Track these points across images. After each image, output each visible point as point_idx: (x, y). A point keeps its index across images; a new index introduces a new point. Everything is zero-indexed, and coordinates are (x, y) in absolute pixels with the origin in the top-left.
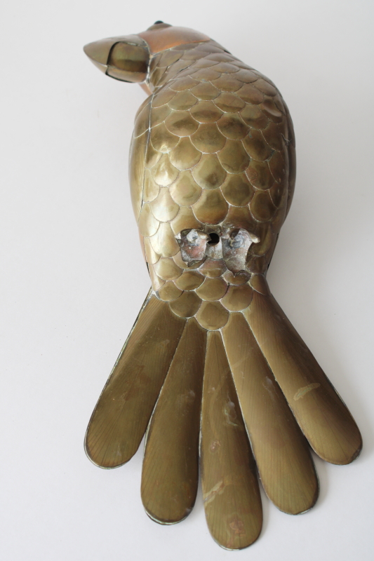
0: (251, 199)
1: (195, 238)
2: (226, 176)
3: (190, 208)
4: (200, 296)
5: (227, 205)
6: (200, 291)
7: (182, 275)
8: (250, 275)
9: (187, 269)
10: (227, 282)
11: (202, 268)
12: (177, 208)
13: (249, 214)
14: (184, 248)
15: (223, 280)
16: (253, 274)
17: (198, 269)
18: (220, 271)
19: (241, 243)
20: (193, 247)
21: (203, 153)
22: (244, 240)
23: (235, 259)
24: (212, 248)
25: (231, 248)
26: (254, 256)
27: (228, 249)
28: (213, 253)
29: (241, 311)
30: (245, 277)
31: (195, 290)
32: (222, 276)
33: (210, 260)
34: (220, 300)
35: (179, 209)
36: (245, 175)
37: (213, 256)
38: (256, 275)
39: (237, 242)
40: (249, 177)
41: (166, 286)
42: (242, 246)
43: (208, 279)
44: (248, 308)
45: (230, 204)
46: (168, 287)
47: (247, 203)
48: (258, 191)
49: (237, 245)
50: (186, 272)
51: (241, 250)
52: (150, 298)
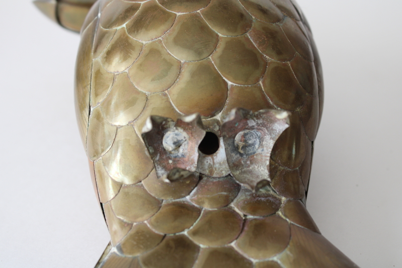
0: (264, 72)
1: (178, 145)
2: (218, 40)
3: (165, 95)
4: (196, 241)
5: (226, 84)
6: (195, 233)
7: (161, 210)
8: (280, 200)
9: (168, 200)
10: (241, 213)
11: (194, 195)
12: (144, 98)
13: (264, 96)
14: (160, 162)
15: (234, 211)
16: (284, 199)
17: (188, 198)
18: (227, 197)
19: (257, 146)
20: (176, 160)
21: (178, 14)
22: (261, 139)
23: (250, 172)
24: (208, 160)
25: (241, 155)
26: (281, 168)
27: (235, 156)
28: (211, 168)
29: (275, 259)
30: (271, 203)
31: (185, 233)
32: (232, 205)
33: (207, 181)
34: (233, 244)
35: (147, 99)
36: (248, 39)
37: (211, 172)
38: (289, 201)
39: (250, 145)
40: (255, 41)
41: (133, 231)
42: (259, 151)
43: (207, 213)
44: (287, 251)
45: (230, 83)
46: (137, 233)
47: (258, 81)
48: (272, 62)
49: (250, 150)
50: (169, 205)
51: (259, 157)
52: (106, 258)
